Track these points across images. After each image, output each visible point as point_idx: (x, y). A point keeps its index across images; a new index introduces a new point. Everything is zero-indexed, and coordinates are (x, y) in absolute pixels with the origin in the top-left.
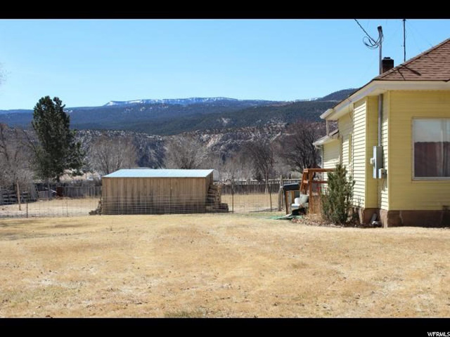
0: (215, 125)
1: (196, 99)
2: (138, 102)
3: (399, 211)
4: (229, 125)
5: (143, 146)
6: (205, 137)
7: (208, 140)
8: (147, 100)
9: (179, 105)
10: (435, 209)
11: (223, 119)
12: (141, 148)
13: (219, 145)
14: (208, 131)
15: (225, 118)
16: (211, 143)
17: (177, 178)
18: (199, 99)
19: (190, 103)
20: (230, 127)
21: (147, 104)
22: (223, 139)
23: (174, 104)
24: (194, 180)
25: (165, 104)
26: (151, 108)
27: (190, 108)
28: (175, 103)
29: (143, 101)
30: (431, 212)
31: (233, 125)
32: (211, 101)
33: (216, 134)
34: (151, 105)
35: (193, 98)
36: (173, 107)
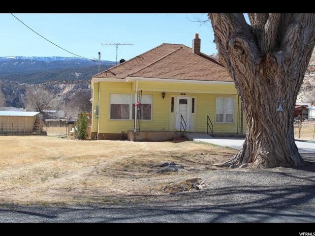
0: (70, 77)
1: (57, 57)
2: (13, 58)
3: (103, 134)
4: (80, 78)
5: (15, 91)
6: (62, 86)
7: (64, 89)
8: (20, 57)
9: (43, 62)
10: (119, 133)
11: (76, 73)
12: (14, 92)
13: (71, 92)
14: (64, 81)
15: (78, 72)
16: (66, 90)
17: (17, 116)
18: (59, 57)
19: (52, 61)
20: (81, 79)
21: (20, 60)
22: (75, 88)
23: (39, 60)
24: (26, 118)
25: (34, 61)
26: (22, 63)
27: (52, 64)
28: (41, 60)
29: (16, 57)
30: (117, 134)
31: (83, 78)
32: (68, 60)
33: (70, 84)
34: (23, 61)
35: (54, 57)
36: (39, 63)
